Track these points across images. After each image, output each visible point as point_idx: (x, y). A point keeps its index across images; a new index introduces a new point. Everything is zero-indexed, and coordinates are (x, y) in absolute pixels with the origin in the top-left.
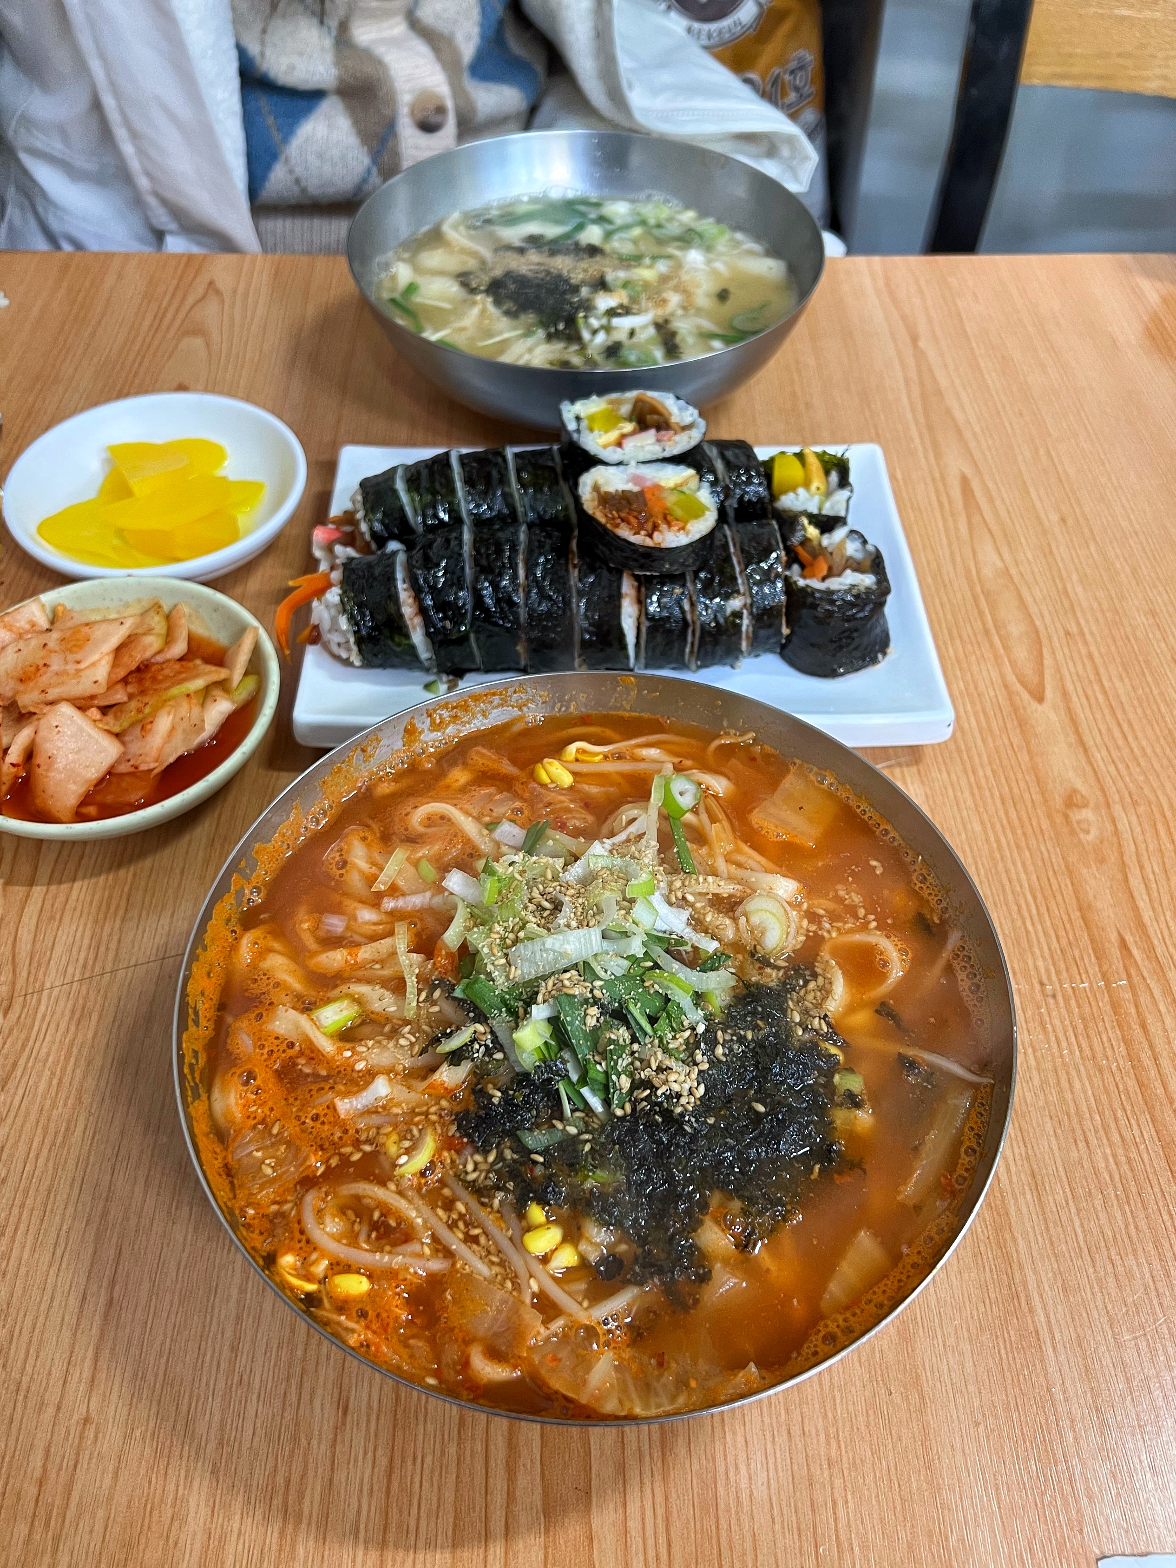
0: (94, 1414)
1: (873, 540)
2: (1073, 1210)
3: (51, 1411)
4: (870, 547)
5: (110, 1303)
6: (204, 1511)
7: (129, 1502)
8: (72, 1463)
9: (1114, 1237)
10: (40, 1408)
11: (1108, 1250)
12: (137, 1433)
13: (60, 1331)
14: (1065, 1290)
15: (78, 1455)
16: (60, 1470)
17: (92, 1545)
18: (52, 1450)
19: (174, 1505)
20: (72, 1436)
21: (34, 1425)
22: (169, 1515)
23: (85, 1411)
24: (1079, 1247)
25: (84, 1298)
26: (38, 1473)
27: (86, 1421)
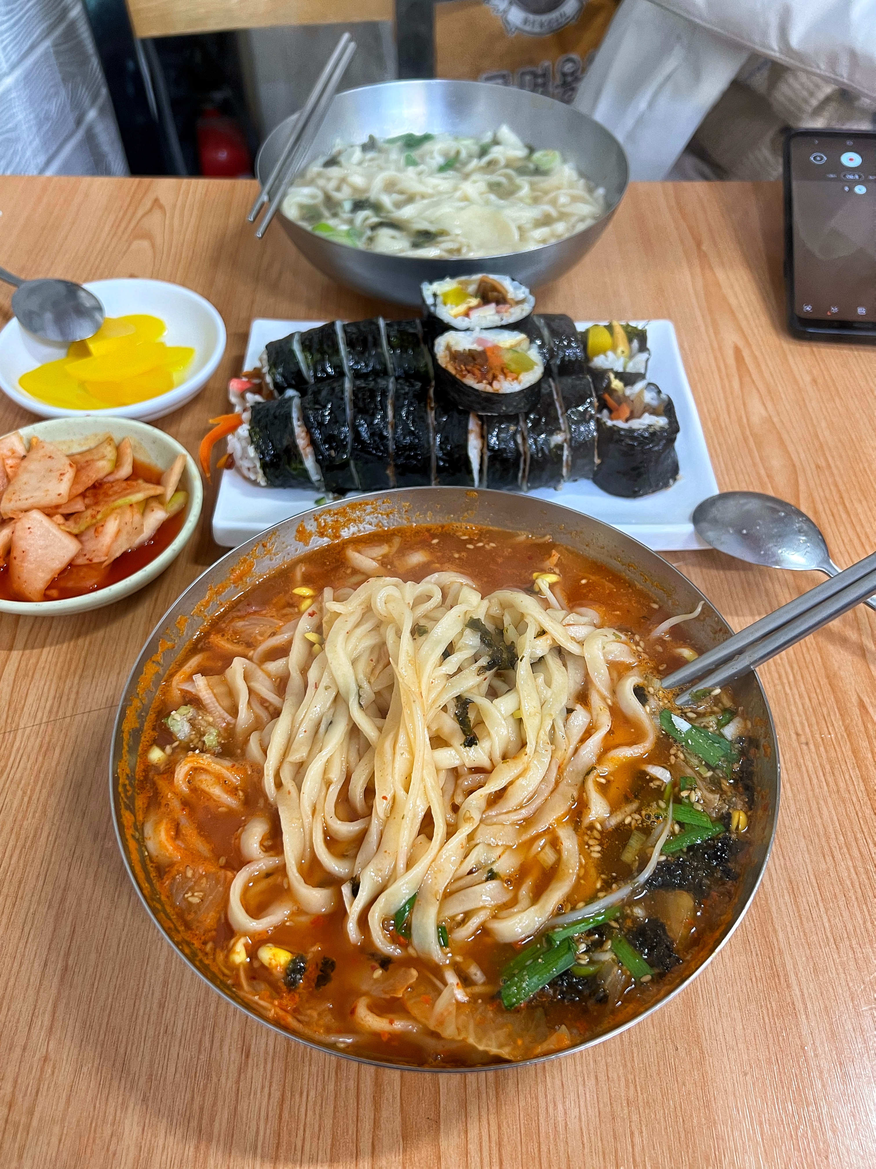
0: (52, 1055)
1: (666, 391)
2: (822, 910)
3: (18, 1050)
4: (663, 396)
5: (66, 969)
6: (137, 1130)
7: (78, 1122)
8: (34, 1091)
9: (855, 931)
10: (10, 1049)
11: (850, 940)
12: (85, 1069)
13: (27, 990)
14: (815, 970)
15: (39, 1085)
16: (25, 1095)
17: (49, 1153)
18: (19, 1081)
19: (113, 1124)
20: (34, 1070)
21: (5, 1061)
22: (110, 1132)
23: (44, 1053)
24: (827, 938)
25: (45, 965)
26: (8, 1098)
27: (46, 1059)
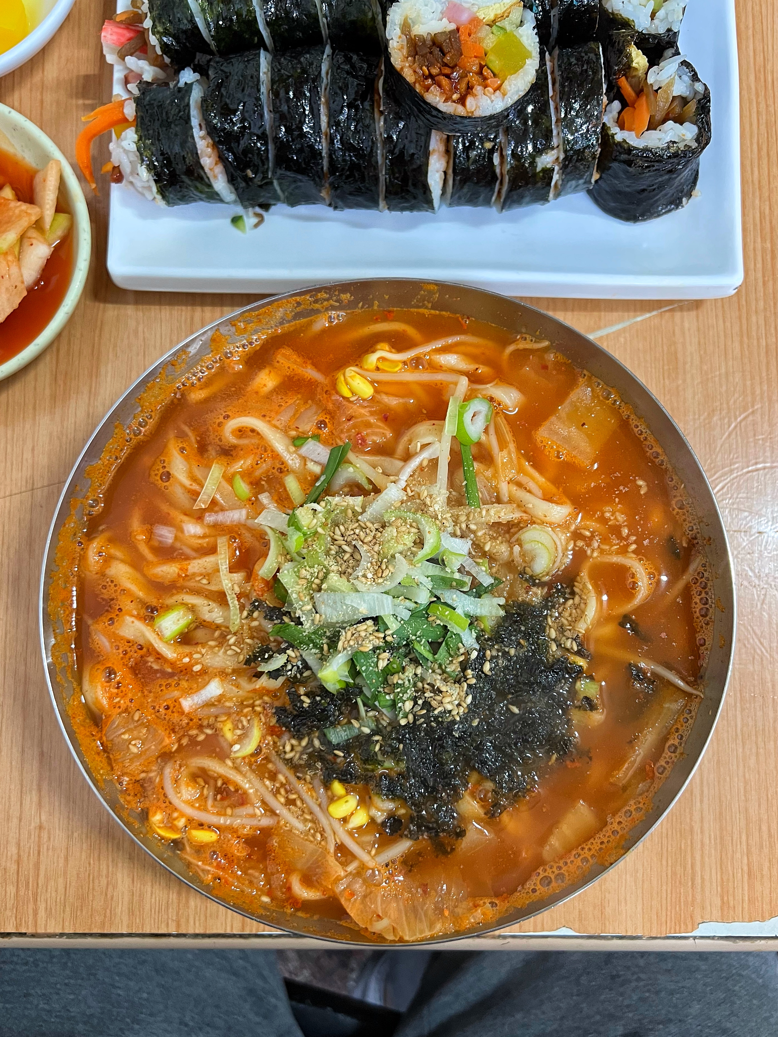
0: (45, 824)
3: (15, 821)
5: (42, 754)
6: (127, 881)
7: (78, 874)
8: (36, 852)
10: (8, 819)
12: (76, 835)
13: (11, 771)
15: (39, 846)
16: (29, 855)
17: (58, 898)
18: (22, 845)
19: (107, 876)
20: (33, 836)
21: (6, 829)
22: (105, 882)
23: (38, 821)
25: (23, 751)
26: (15, 857)
27: (41, 827)
